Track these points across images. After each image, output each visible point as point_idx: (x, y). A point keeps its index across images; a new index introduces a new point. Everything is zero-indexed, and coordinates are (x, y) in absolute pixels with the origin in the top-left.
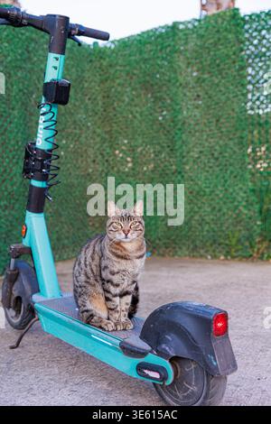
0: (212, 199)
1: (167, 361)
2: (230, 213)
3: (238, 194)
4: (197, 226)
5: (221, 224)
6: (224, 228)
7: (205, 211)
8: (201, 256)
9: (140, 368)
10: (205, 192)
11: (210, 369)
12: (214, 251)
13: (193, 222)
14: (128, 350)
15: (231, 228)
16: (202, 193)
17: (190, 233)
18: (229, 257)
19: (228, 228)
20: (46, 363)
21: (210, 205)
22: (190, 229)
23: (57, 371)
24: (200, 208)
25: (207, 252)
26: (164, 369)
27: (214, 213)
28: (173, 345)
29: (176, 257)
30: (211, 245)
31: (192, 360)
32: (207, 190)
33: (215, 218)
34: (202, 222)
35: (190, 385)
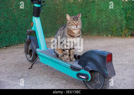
0: (106, 13)
1: (89, 72)
2: (113, 18)
3: (117, 10)
4: (100, 23)
5: (110, 23)
6: (111, 24)
7: (103, 18)
8: (102, 35)
9: (78, 75)
10: (103, 10)
11: (105, 75)
12: (107, 33)
13: (99, 22)
14: (73, 68)
15: (114, 24)
16: (102, 10)
17: (97, 26)
18: (113, 36)
19: (112, 24)
20: (42, 74)
21: (106, 15)
22: (97, 24)
23: (46, 77)
24: (101, 16)
25: (104, 34)
26: (87, 75)
27: (107, 18)
28: (91, 66)
29: (92, 36)
30: (106, 31)
31: (98, 72)
32: (104, 9)
33: (107, 20)
34: (102, 22)
35: (97, 81)
